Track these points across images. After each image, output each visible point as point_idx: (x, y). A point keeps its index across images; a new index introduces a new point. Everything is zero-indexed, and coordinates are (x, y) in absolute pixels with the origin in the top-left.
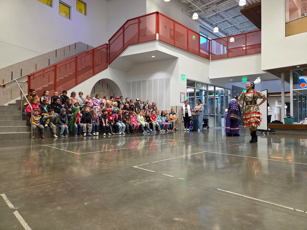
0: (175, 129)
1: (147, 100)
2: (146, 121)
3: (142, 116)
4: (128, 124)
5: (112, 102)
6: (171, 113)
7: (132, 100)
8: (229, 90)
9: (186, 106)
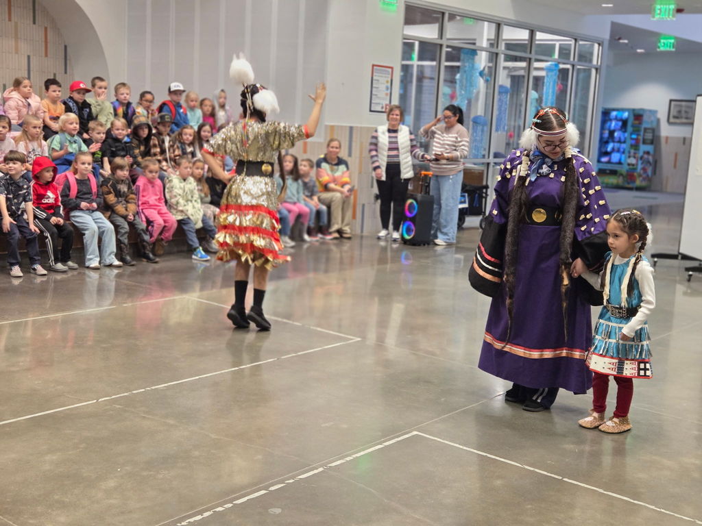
0: (340, 231)
1: (218, 92)
2: (209, 199)
3: (191, 179)
4: (125, 217)
5: (52, 106)
6: (325, 160)
7: (148, 97)
8: (596, 46)
9: (393, 131)
